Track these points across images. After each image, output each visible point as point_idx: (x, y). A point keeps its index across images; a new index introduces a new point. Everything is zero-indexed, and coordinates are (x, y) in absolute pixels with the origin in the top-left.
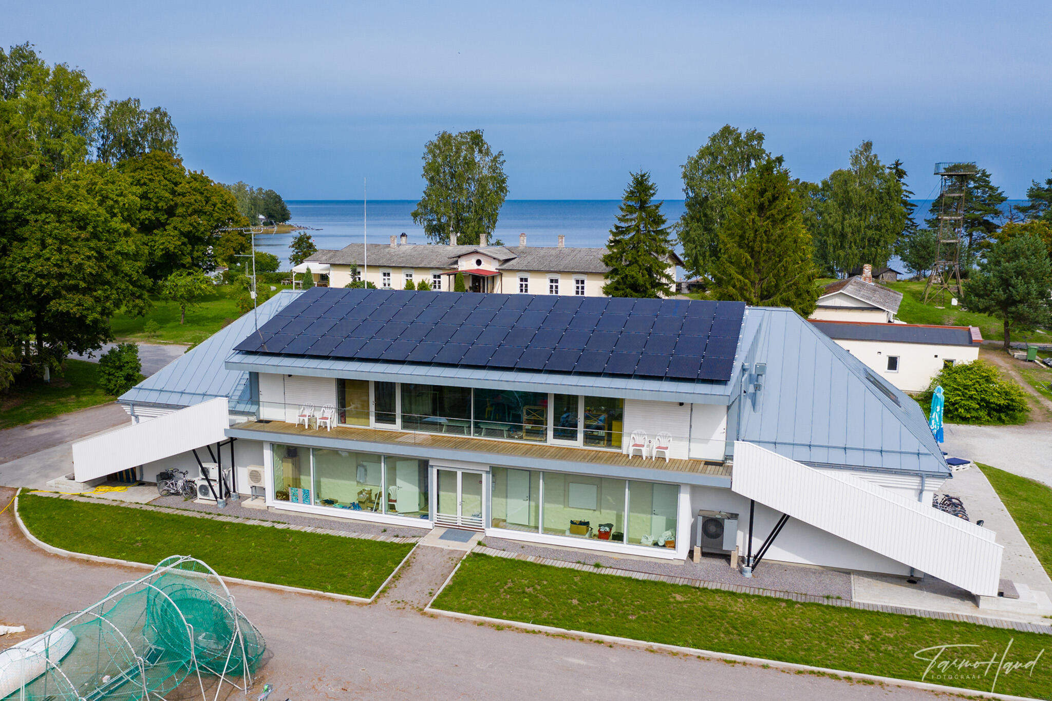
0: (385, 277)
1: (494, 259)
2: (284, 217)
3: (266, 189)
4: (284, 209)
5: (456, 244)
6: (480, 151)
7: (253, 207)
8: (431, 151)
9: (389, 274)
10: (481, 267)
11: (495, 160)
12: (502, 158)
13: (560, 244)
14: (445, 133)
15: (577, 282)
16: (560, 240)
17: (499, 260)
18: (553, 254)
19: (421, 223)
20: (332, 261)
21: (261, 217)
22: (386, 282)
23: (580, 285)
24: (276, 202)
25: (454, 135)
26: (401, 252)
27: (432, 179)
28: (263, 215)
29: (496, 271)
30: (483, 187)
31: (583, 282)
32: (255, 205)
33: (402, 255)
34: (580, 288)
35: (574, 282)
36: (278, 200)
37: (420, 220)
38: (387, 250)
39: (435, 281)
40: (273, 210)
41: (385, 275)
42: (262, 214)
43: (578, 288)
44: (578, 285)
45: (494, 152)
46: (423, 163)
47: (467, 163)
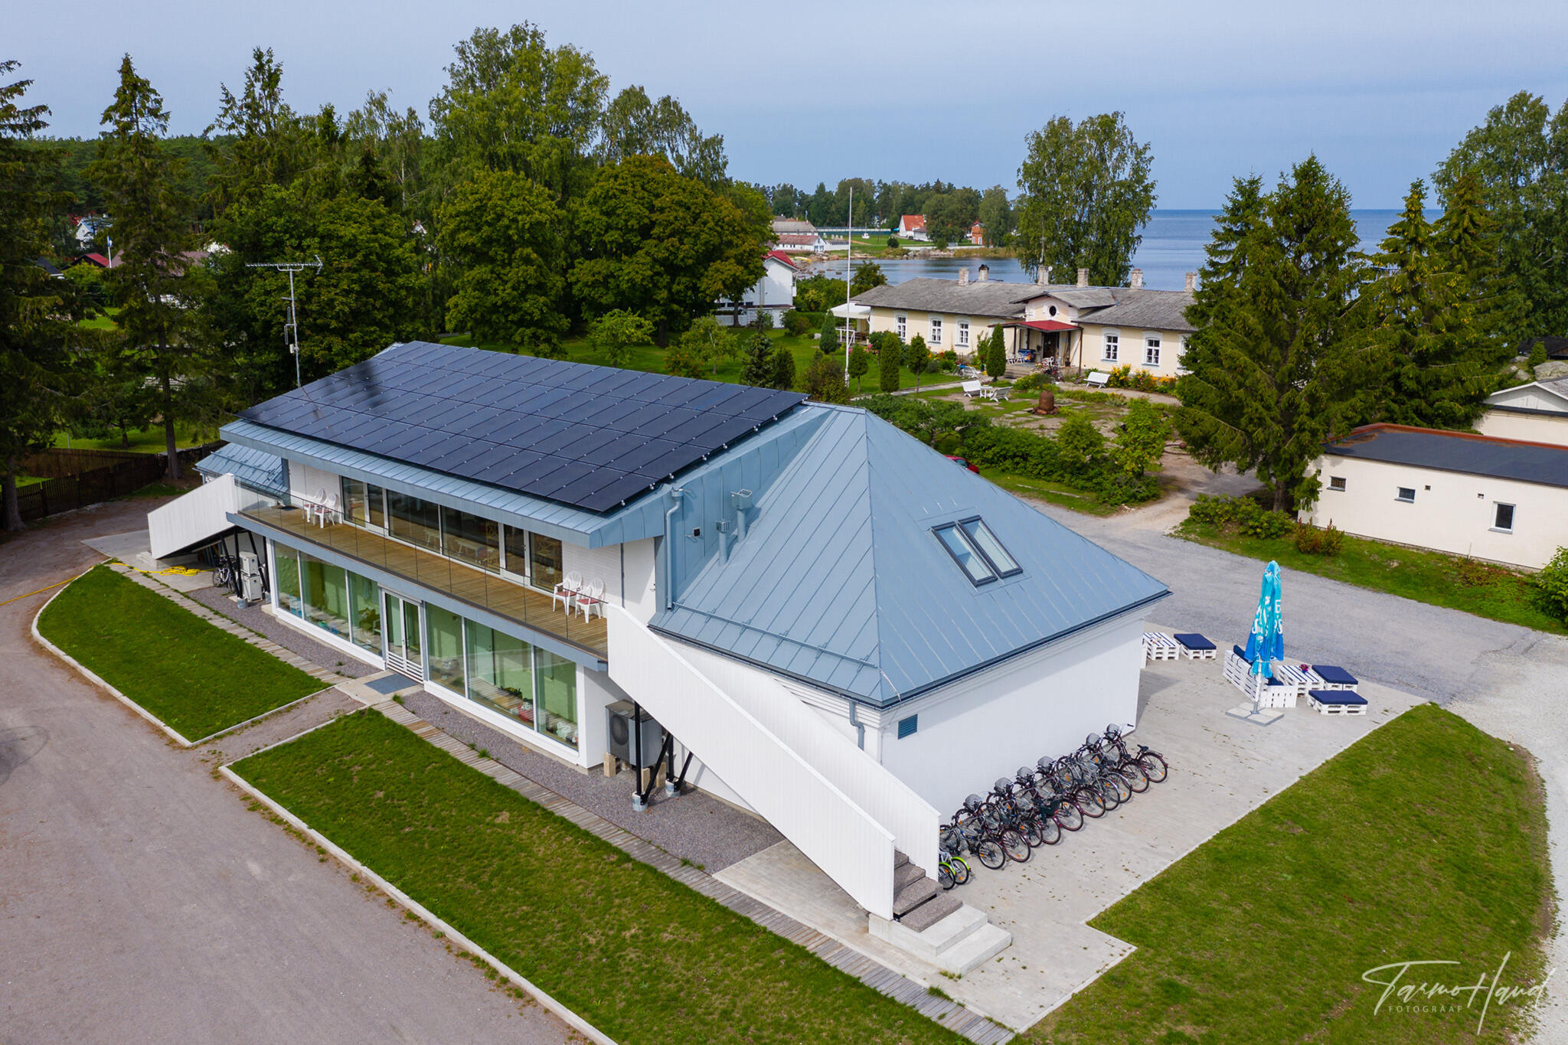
0: (935, 327)
1: (1072, 306)
9: (940, 323)
10: (1055, 318)
17: (1077, 309)
20: (873, 302)
22: (937, 333)
29: (1073, 324)
33: (965, 297)
38: (952, 289)
41: (935, 322)
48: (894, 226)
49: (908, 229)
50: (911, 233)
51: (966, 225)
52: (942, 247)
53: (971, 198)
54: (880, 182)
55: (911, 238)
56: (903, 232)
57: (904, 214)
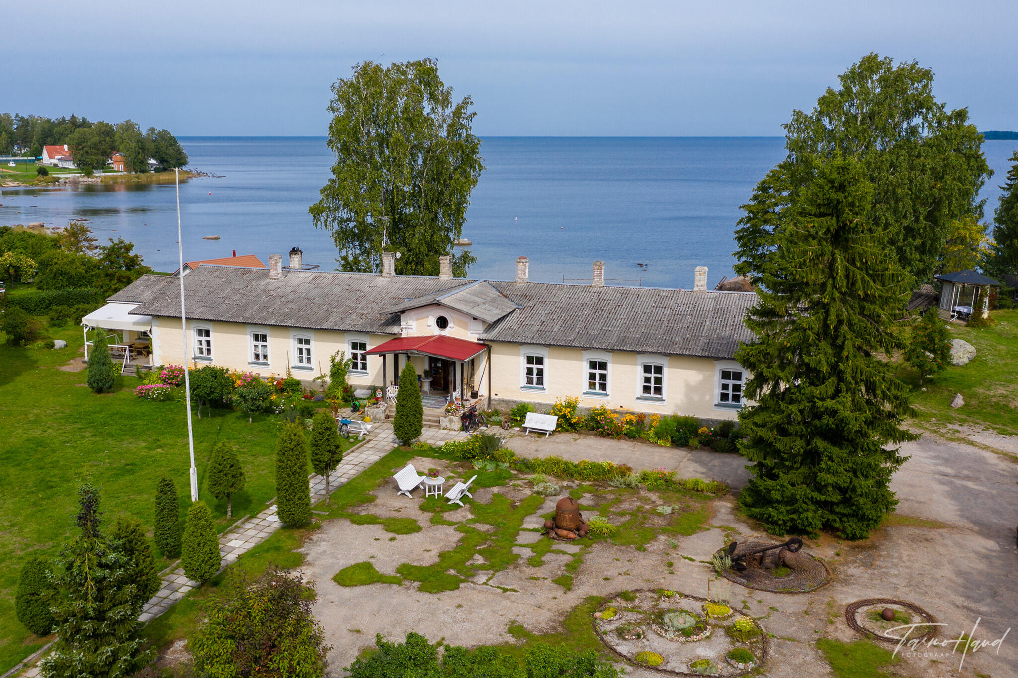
0: (257, 343)
1: (475, 319)
2: (180, 161)
3: (159, 128)
4: (179, 152)
5: (393, 273)
6: (432, 97)
7: (140, 150)
8: (343, 97)
9: (264, 338)
10: (447, 332)
11: (458, 113)
12: (469, 110)
13: (597, 279)
14: (368, 64)
15: (647, 369)
16: (597, 272)
17: (484, 322)
18: (587, 300)
19: (326, 225)
20: (155, 308)
21: (152, 161)
22: (260, 351)
23: (653, 375)
24: (171, 145)
25: (385, 68)
26: (289, 290)
27: (345, 149)
28: (155, 160)
29: (477, 341)
30: (440, 162)
31: (659, 369)
32: (143, 148)
33: (291, 297)
34: (652, 380)
35: (640, 369)
36: (172, 141)
37: (326, 221)
38: (263, 283)
39: (355, 356)
40: (166, 154)
41: (256, 337)
42: (153, 157)
43: (647, 380)
44: (648, 375)
45: (456, 100)
46: (331, 116)
47: (408, 119)
48: (37, 154)
49: (51, 157)
50: (54, 161)
51: (107, 154)
52: (89, 174)
53: (106, 131)
54: (17, 115)
55: (56, 165)
56: (46, 160)
57: (45, 144)
